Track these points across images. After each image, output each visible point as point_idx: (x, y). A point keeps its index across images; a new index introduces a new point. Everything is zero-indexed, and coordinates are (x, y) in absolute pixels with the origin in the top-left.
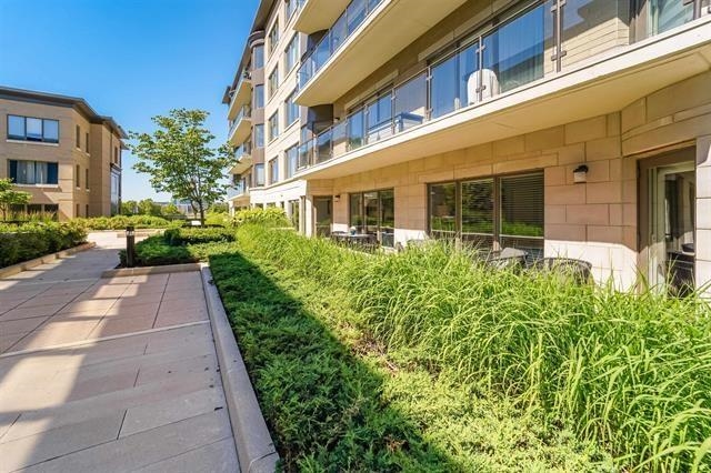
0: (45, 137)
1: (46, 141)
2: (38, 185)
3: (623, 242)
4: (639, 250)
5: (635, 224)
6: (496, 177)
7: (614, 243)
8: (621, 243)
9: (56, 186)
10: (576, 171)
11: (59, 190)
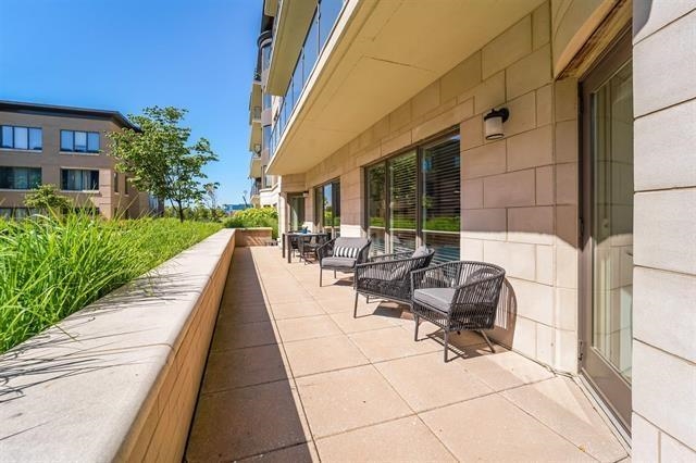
0: (90, 149)
1: (90, 152)
2: (84, 191)
3: (555, 231)
4: (581, 245)
5: (575, 201)
6: (418, 147)
7: (541, 233)
8: (553, 234)
9: (97, 192)
10: (486, 118)
11: (100, 195)
